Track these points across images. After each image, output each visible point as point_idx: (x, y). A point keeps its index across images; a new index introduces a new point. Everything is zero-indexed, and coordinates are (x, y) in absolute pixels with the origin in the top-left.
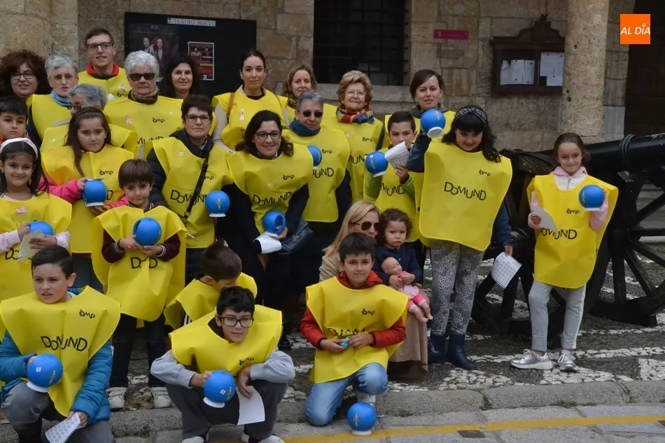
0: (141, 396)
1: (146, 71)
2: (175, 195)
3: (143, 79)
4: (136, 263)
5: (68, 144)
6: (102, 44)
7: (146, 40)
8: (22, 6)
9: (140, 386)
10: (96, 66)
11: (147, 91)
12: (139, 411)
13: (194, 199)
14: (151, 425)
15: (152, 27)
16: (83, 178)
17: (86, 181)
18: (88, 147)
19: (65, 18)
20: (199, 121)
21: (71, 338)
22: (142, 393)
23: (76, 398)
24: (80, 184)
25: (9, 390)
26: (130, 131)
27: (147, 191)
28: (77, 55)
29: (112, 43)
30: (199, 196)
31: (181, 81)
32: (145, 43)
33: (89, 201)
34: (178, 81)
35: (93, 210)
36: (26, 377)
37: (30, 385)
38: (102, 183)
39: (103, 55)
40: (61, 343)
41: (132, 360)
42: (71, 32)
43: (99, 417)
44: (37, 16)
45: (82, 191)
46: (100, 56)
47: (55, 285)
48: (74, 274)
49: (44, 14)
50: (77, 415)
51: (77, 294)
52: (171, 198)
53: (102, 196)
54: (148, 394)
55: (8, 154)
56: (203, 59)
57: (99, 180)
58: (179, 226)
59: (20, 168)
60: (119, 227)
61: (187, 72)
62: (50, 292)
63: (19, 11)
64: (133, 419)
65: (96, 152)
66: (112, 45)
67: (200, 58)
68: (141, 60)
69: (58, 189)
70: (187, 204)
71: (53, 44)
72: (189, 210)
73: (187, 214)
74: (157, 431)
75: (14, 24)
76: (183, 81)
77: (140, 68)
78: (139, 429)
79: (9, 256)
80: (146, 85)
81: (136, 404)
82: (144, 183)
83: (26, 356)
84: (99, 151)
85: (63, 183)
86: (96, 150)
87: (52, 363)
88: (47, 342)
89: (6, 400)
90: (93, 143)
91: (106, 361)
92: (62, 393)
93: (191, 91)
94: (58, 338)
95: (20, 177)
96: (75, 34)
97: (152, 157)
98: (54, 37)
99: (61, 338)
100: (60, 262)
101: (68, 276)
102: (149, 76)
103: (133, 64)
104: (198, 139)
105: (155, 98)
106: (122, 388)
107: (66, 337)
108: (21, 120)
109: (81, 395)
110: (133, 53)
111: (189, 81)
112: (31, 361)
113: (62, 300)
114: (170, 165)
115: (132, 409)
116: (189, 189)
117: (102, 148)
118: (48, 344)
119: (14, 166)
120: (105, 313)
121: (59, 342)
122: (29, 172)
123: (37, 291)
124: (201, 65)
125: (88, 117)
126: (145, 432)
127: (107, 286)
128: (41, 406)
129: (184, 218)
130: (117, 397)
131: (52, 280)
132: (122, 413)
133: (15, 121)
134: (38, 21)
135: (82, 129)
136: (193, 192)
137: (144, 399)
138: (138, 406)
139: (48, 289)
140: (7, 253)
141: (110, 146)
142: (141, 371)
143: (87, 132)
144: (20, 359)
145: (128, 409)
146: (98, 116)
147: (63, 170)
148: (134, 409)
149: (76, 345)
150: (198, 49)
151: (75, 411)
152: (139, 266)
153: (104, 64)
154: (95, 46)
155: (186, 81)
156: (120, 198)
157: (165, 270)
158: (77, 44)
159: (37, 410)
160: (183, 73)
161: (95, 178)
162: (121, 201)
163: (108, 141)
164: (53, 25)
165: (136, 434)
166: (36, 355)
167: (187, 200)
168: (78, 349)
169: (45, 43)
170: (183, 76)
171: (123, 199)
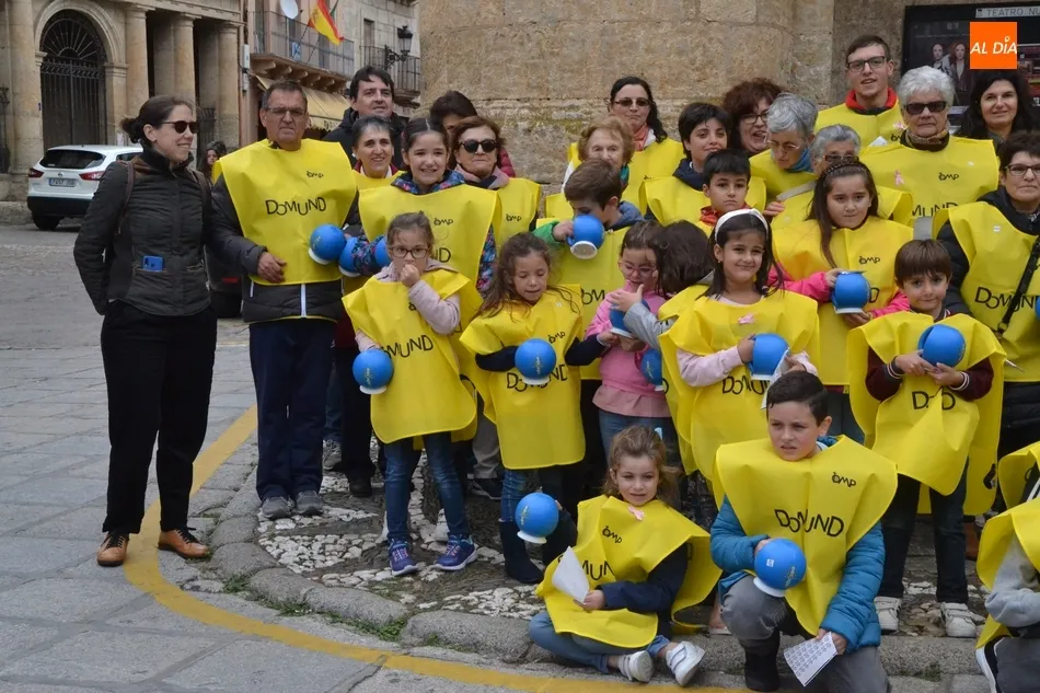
0: (923, 615)
1: (933, 98)
2: (984, 296)
3: (926, 112)
4: (921, 400)
5: (811, 216)
6: (872, 61)
7: (938, 48)
8: (753, 12)
9: (921, 598)
10: (860, 94)
11: (929, 130)
12: (921, 638)
13: (1015, 302)
14: (942, 663)
15: (949, 26)
16: (834, 270)
17: (838, 274)
18: (843, 221)
19: (815, 26)
20: (1030, 173)
21: (819, 517)
22: (926, 611)
23: (829, 608)
24: (829, 278)
25: (730, 587)
26: (901, 193)
27: (942, 287)
28: (829, 80)
29: (887, 57)
30: (1025, 297)
31: (995, 110)
32: (935, 53)
33: (842, 304)
34: (991, 111)
35: (849, 319)
36: (752, 568)
37: (757, 582)
38: (863, 278)
39: (872, 77)
40: (804, 522)
41: (910, 556)
42: (821, 45)
43: (864, 641)
44: (773, 25)
45: (832, 290)
46: (867, 80)
47: (800, 435)
48: (829, 418)
49: (783, 21)
50: (830, 636)
51: (829, 445)
52: (977, 300)
53: (861, 298)
54: (936, 613)
55: (731, 233)
56: (1034, 72)
57: (859, 273)
58: (992, 346)
59: (749, 253)
60: (893, 344)
61: (1006, 95)
62: (793, 444)
63: (750, 20)
64: (913, 650)
65: (853, 229)
66: (888, 61)
67: (1028, 69)
68: (925, 80)
69: (797, 285)
70: (1002, 310)
71: (795, 66)
72: (1007, 319)
73: (1003, 326)
74: (953, 674)
75: (740, 41)
76: (998, 110)
77: (924, 94)
78: (924, 666)
79: (728, 387)
80: (932, 120)
81: (918, 626)
82: (938, 274)
83: (754, 539)
84: (859, 227)
85: (803, 277)
86: (854, 225)
87: (790, 553)
88: (784, 519)
89: (726, 602)
90: (850, 214)
91: (875, 555)
92: (807, 598)
93: (1015, 125)
94: (800, 514)
95: (747, 266)
96: (828, 48)
97: (947, 235)
98: (796, 55)
99: (804, 514)
100: (810, 400)
101: (819, 420)
102: (936, 106)
103: (912, 89)
104: (1027, 204)
105: (945, 140)
106: (894, 599)
107: (812, 514)
108: (740, 182)
109: (837, 606)
110: (914, 71)
111: (1009, 108)
112: (760, 547)
113: (809, 456)
114: (977, 249)
115: (909, 633)
116: (1007, 285)
117: (864, 222)
118: (785, 522)
119: (740, 249)
120: (873, 478)
121: (801, 520)
122: (758, 259)
123: (775, 441)
124: (1031, 81)
125: (844, 174)
126: (933, 673)
127: (873, 437)
128: (775, 615)
129: (999, 332)
130: (887, 612)
131: (796, 426)
132: (894, 638)
133: (732, 186)
134: (775, 32)
135: (835, 192)
136: (1015, 290)
137: (929, 619)
138: (920, 630)
139: (791, 440)
140: (724, 381)
141: (875, 218)
142: (922, 576)
143: (841, 198)
144: (745, 541)
145: (904, 634)
146: (858, 172)
147: (803, 258)
148: (914, 634)
149: (827, 527)
150: (1026, 56)
151: (828, 630)
152: (926, 405)
153: (872, 91)
154: (861, 63)
155: (1005, 109)
156: (891, 300)
157: (966, 414)
158: (829, 63)
159: (769, 622)
160: (999, 97)
161: (853, 269)
162: (893, 304)
163: (873, 211)
164: (796, 38)
165: (918, 674)
166: (767, 538)
167: (1004, 304)
168: (829, 534)
169: (782, 64)
170: (1000, 101)
171: (896, 301)
